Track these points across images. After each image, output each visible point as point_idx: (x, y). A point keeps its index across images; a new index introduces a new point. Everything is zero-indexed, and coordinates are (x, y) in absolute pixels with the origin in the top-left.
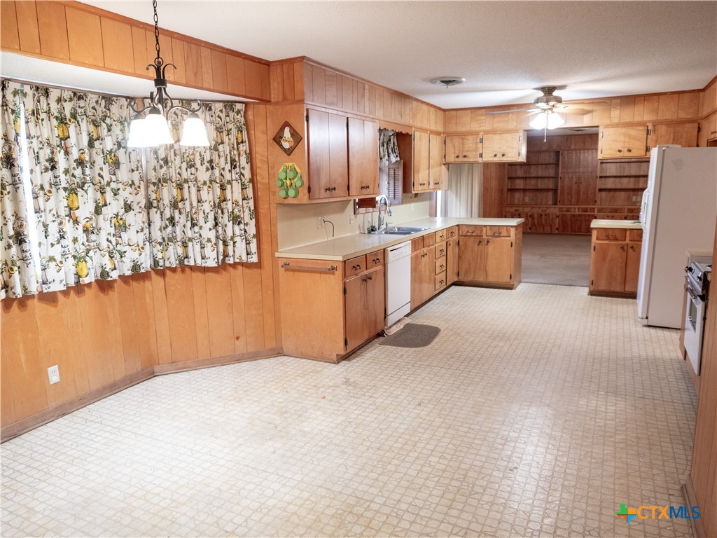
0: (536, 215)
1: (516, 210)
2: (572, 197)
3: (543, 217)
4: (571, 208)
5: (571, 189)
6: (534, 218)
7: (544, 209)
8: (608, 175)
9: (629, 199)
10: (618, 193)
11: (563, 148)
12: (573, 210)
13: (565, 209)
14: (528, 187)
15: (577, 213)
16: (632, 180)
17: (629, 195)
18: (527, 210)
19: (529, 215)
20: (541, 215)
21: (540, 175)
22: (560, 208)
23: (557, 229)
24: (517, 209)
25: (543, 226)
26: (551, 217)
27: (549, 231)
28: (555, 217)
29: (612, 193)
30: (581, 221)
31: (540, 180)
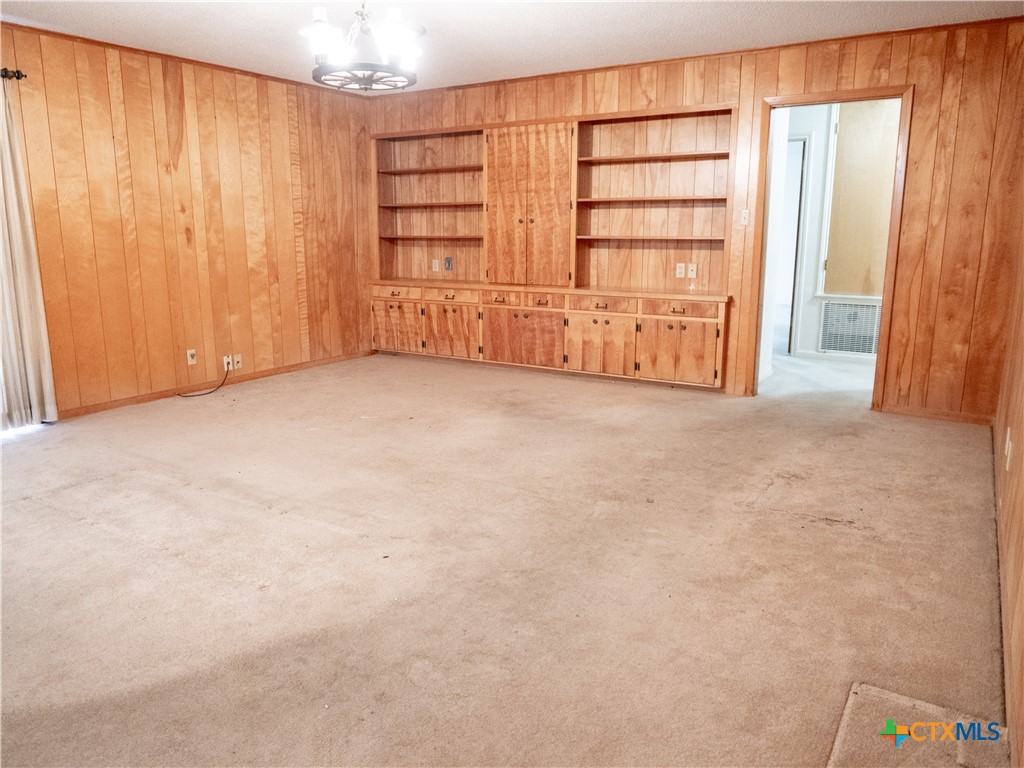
0: (434, 309)
1: (393, 294)
2: (513, 262)
3: (450, 314)
4: (508, 292)
5: (510, 241)
6: (429, 318)
7: (451, 293)
8: (613, 196)
9: (667, 269)
10: (638, 253)
11: (488, 121)
12: (513, 298)
13: (494, 296)
14: (437, 234)
15: (522, 307)
16: (675, 212)
17: (668, 260)
18: (415, 293)
19: (419, 306)
20: (445, 311)
21: (460, 200)
22: (486, 292)
23: (480, 350)
24: (396, 290)
25: (451, 340)
26: (465, 316)
27: (463, 354)
28: (474, 315)
29: (624, 252)
30: (533, 330)
31: (460, 214)
